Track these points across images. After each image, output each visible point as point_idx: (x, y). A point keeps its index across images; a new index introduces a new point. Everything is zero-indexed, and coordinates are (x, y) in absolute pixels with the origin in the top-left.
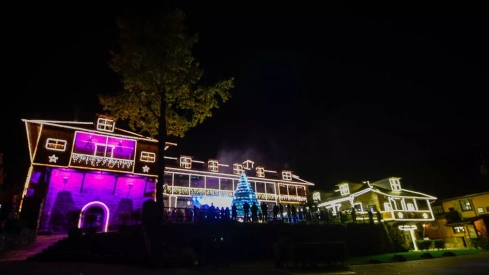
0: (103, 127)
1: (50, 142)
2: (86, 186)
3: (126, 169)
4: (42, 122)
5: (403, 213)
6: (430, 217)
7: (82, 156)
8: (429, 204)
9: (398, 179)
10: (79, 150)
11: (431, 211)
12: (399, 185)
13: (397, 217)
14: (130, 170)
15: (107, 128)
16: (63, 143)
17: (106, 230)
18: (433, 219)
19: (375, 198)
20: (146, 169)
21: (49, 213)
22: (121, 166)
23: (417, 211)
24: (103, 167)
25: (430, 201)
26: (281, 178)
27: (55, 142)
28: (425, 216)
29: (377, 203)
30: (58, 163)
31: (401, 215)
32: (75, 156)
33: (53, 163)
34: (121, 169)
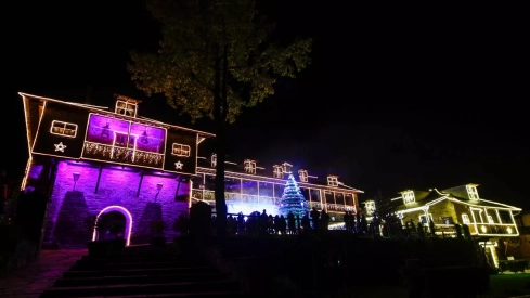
0: (122, 112)
1: (56, 125)
2: (102, 185)
3: (153, 164)
4: (45, 100)
5: (487, 226)
6: (515, 232)
7: (96, 146)
8: (512, 216)
9: (475, 186)
10: (93, 139)
11: (515, 225)
12: (476, 193)
13: (480, 231)
14: (160, 165)
15: (128, 113)
16: (73, 128)
17: (128, 244)
18: (518, 234)
19: (451, 208)
20: (179, 165)
21: (55, 219)
22: (148, 160)
23: (501, 224)
24: (125, 161)
25: (514, 212)
26: (326, 184)
27: (62, 126)
28: (509, 230)
29: (454, 215)
30: (66, 152)
31: (484, 229)
32: (88, 145)
33: (59, 153)
34: (147, 164)
